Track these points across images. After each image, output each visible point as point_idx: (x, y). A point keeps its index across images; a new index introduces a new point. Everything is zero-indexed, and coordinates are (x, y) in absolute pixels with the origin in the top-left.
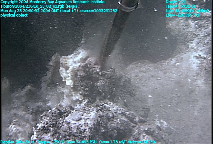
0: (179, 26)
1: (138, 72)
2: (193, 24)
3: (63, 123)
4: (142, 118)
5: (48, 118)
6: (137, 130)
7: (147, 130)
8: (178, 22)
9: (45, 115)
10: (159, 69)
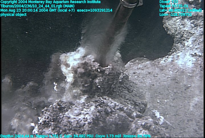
0: (175, 25)
1: (136, 69)
2: (189, 23)
3: (64, 118)
4: (140, 113)
5: (49, 113)
6: (134, 125)
7: (144, 125)
8: (174, 22)
9: (46, 110)
10: (156, 66)
